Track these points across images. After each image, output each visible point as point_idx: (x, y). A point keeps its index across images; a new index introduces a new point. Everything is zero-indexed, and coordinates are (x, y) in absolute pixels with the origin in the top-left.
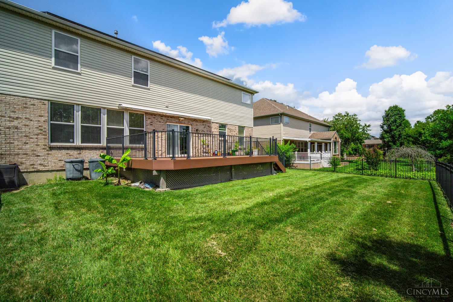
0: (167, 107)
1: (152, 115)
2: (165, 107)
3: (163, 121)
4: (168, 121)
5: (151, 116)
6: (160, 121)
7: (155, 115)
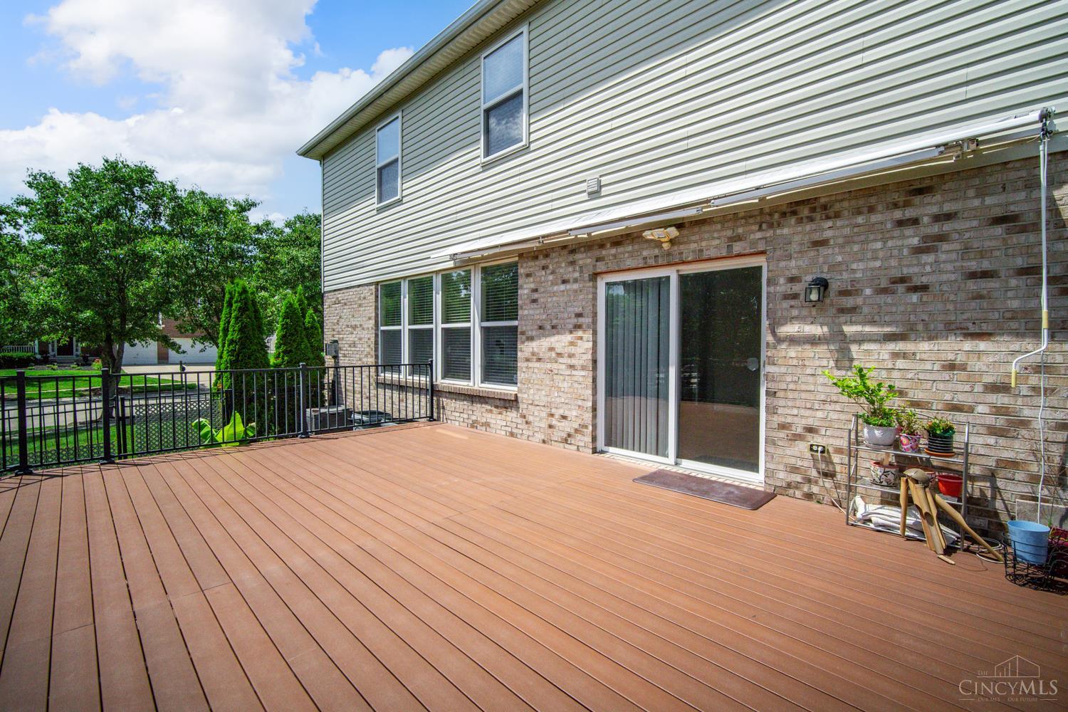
0: (595, 194)
1: (536, 258)
2: (584, 196)
3: (577, 275)
4: (601, 267)
5: (531, 264)
6: (566, 277)
7: (547, 256)
